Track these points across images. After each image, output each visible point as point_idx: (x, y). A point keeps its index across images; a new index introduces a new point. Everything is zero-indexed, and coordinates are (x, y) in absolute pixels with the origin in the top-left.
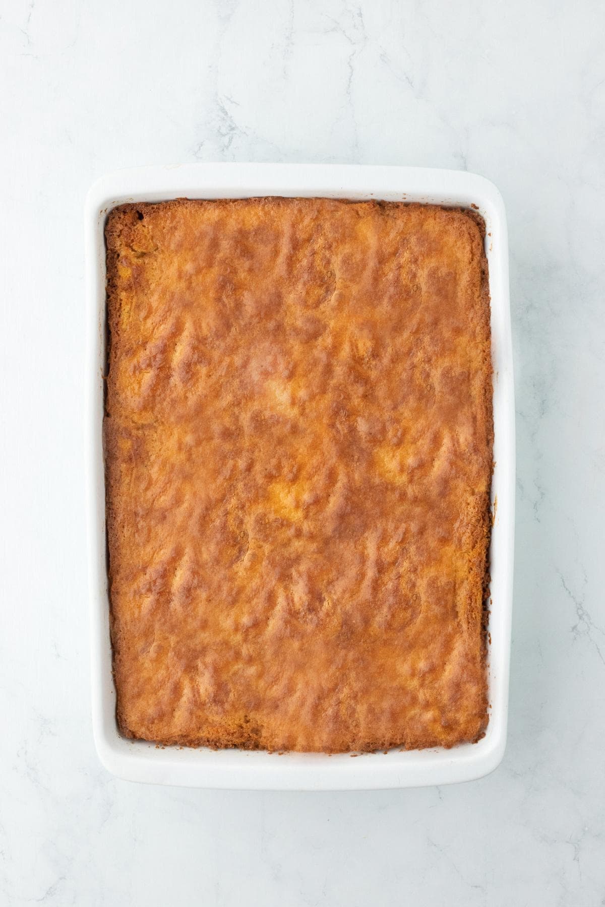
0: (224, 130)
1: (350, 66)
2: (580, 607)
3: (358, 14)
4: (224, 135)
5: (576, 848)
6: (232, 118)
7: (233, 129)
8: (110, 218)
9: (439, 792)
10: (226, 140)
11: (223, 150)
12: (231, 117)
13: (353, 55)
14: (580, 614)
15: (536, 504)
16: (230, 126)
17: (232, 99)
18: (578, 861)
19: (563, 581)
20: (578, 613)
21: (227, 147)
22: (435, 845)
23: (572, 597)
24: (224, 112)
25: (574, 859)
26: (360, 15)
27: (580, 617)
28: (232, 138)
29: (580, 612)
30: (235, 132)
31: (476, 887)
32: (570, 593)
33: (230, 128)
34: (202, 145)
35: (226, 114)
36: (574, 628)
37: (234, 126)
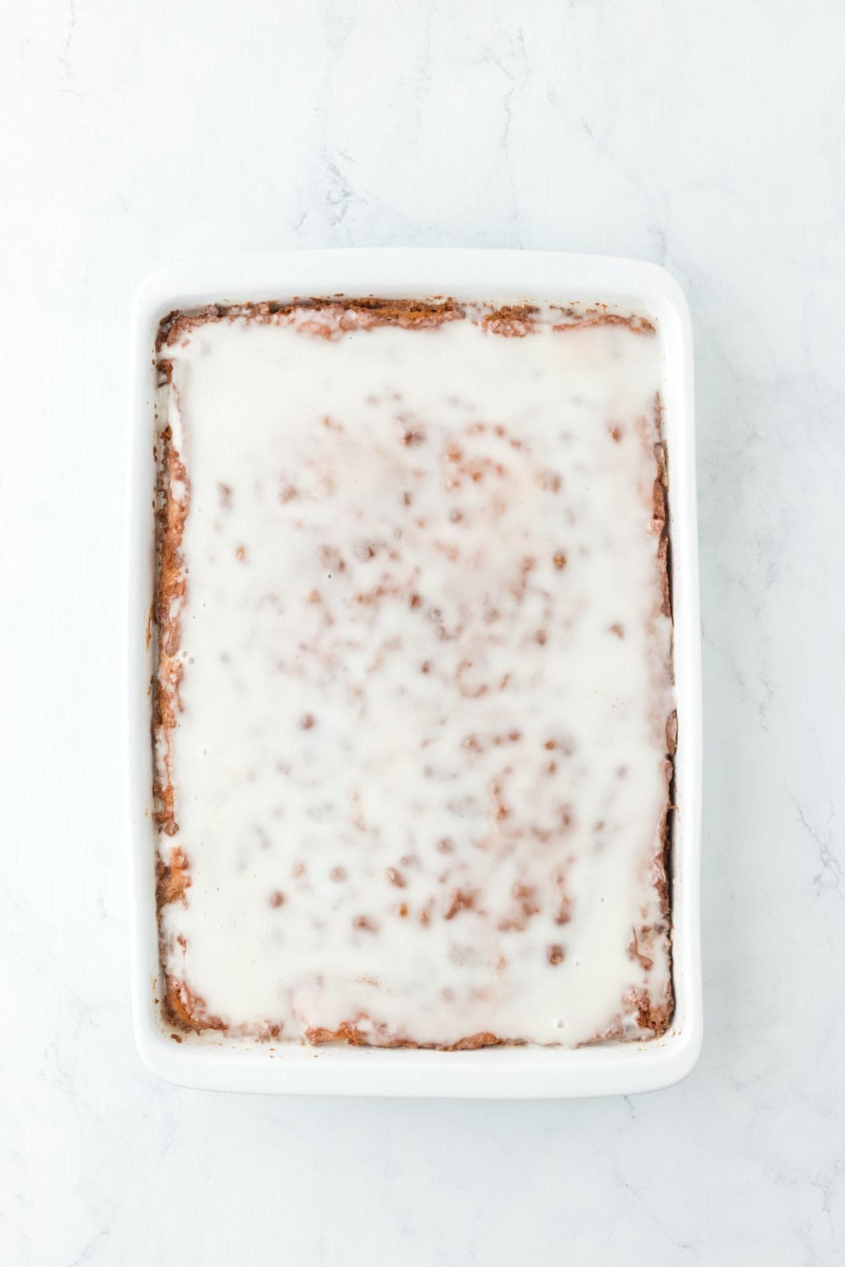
0: (335, 197)
1: (507, 109)
2: (824, 850)
3: (518, 37)
4: (334, 203)
5: (825, 1192)
6: (346, 180)
7: (347, 194)
8: (667, 1022)
9: (632, 1109)
10: (337, 210)
11: (334, 223)
12: (345, 178)
13: (511, 93)
14: (825, 859)
15: (762, 706)
16: (344, 191)
17: (346, 155)
18: (829, 1211)
19: (801, 813)
20: (822, 858)
21: (339, 219)
22: (627, 1185)
23: (815, 835)
24: (335, 172)
25: (824, 1209)
26: (521, 38)
27: (826, 864)
28: (346, 207)
29: (825, 857)
30: (350, 198)
31: (685, 1247)
32: (810, 829)
33: (343, 194)
34: (305, 216)
35: (338, 174)
36: (817, 879)
37: (348, 190)
